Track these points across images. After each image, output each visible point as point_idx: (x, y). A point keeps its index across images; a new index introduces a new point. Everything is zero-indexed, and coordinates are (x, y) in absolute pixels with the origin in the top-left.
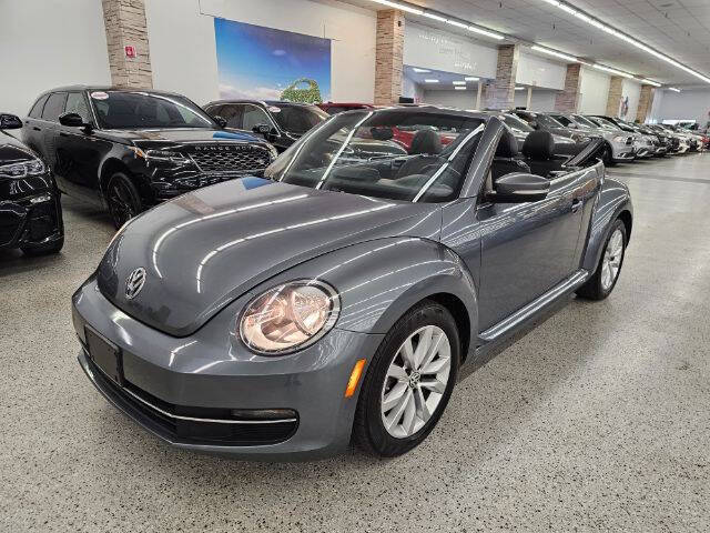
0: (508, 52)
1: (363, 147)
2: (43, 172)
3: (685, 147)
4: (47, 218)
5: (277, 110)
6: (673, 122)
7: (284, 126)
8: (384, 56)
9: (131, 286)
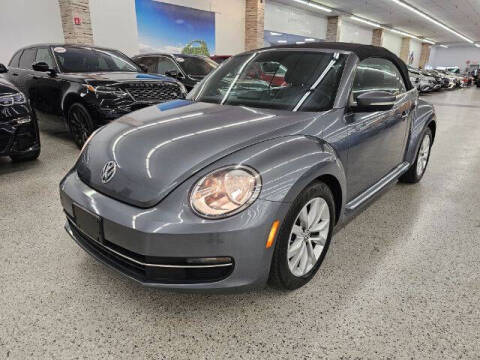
0: (334, 21)
1: (243, 85)
2: (25, 101)
3: (452, 84)
4: (29, 134)
5: (182, 60)
6: (443, 68)
7: (187, 71)
8: (251, 23)
9: (105, 175)
